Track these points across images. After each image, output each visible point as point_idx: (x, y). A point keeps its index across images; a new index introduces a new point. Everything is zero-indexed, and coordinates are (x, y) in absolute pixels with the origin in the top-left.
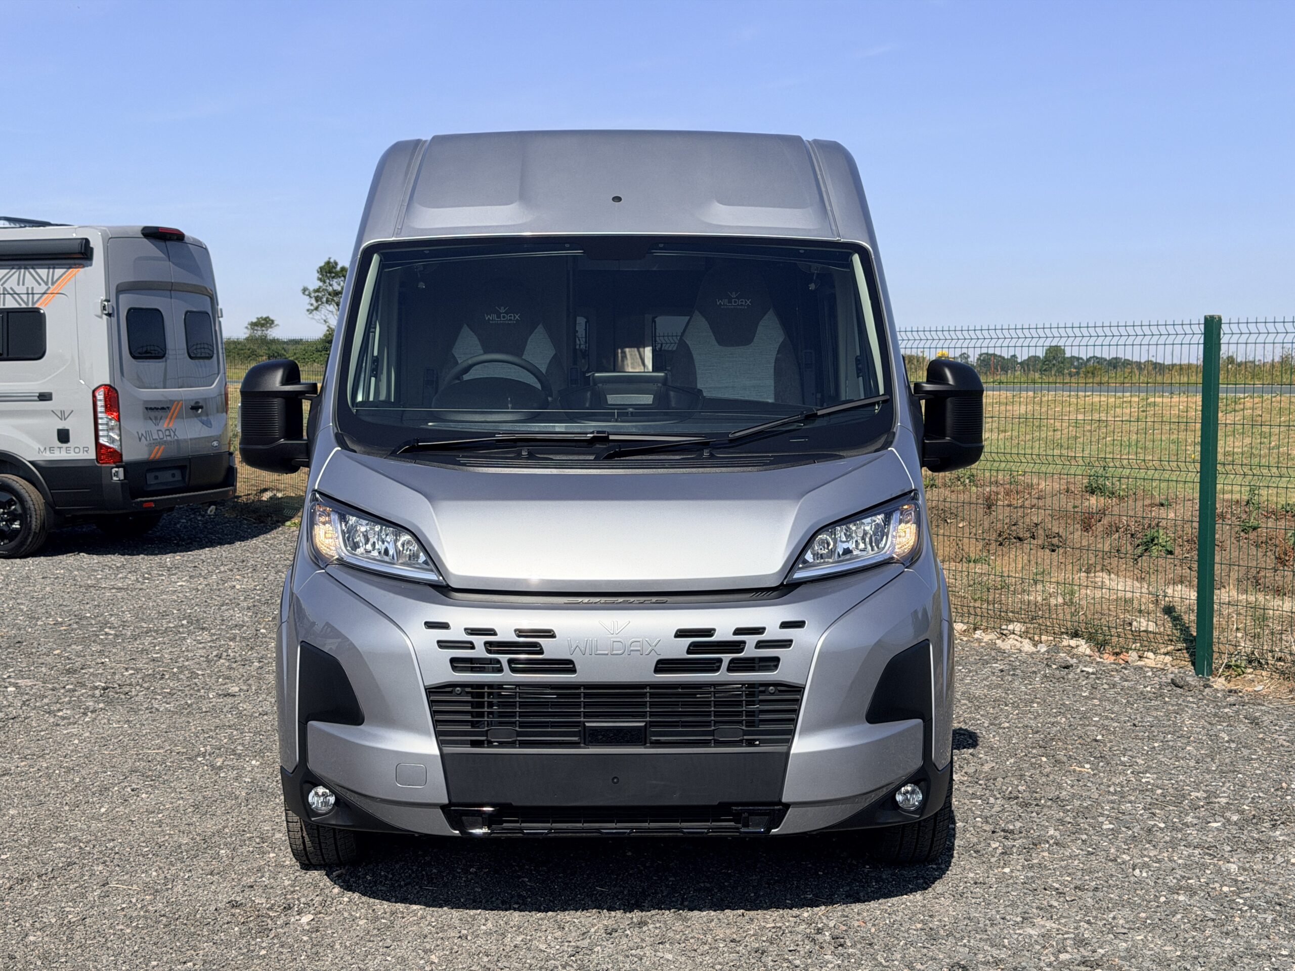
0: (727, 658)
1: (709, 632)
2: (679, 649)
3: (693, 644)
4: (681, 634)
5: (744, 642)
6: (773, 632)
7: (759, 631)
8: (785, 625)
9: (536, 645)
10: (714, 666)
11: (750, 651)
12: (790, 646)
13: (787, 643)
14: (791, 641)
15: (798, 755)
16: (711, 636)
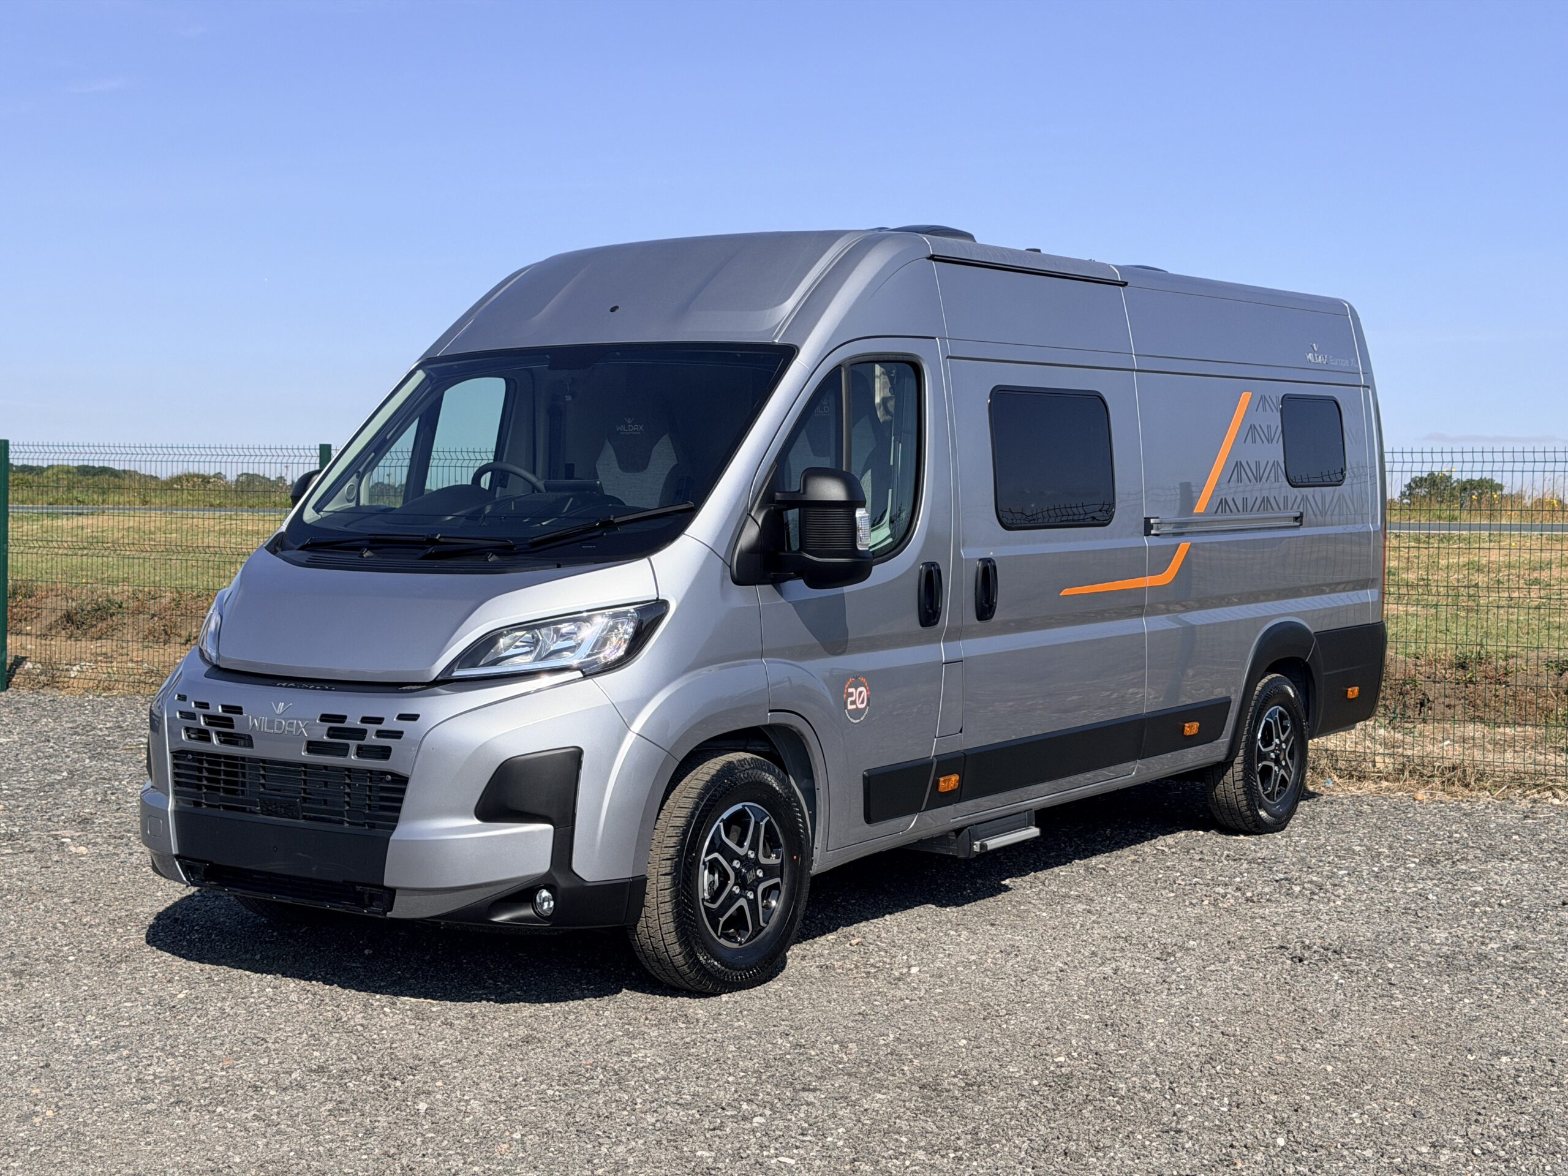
0: (353, 744)
1: (342, 719)
2: (321, 733)
3: (330, 729)
4: (325, 718)
5: (364, 731)
6: (391, 723)
7: (379, 721)
8: (402, 717)
9: (231, 720)
10: (343, 751)
11: (372, 739)
12: (400, 737)
13: (398, 735)
14: (402, 733)
15: (394, 840)
16: (343, 722)
